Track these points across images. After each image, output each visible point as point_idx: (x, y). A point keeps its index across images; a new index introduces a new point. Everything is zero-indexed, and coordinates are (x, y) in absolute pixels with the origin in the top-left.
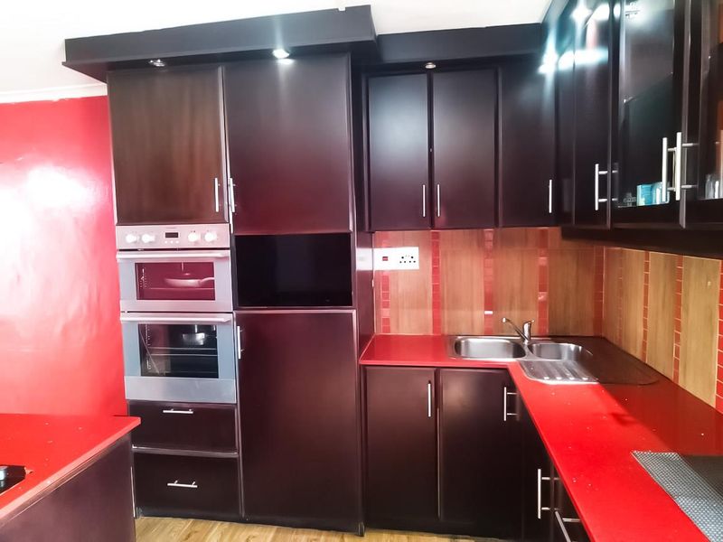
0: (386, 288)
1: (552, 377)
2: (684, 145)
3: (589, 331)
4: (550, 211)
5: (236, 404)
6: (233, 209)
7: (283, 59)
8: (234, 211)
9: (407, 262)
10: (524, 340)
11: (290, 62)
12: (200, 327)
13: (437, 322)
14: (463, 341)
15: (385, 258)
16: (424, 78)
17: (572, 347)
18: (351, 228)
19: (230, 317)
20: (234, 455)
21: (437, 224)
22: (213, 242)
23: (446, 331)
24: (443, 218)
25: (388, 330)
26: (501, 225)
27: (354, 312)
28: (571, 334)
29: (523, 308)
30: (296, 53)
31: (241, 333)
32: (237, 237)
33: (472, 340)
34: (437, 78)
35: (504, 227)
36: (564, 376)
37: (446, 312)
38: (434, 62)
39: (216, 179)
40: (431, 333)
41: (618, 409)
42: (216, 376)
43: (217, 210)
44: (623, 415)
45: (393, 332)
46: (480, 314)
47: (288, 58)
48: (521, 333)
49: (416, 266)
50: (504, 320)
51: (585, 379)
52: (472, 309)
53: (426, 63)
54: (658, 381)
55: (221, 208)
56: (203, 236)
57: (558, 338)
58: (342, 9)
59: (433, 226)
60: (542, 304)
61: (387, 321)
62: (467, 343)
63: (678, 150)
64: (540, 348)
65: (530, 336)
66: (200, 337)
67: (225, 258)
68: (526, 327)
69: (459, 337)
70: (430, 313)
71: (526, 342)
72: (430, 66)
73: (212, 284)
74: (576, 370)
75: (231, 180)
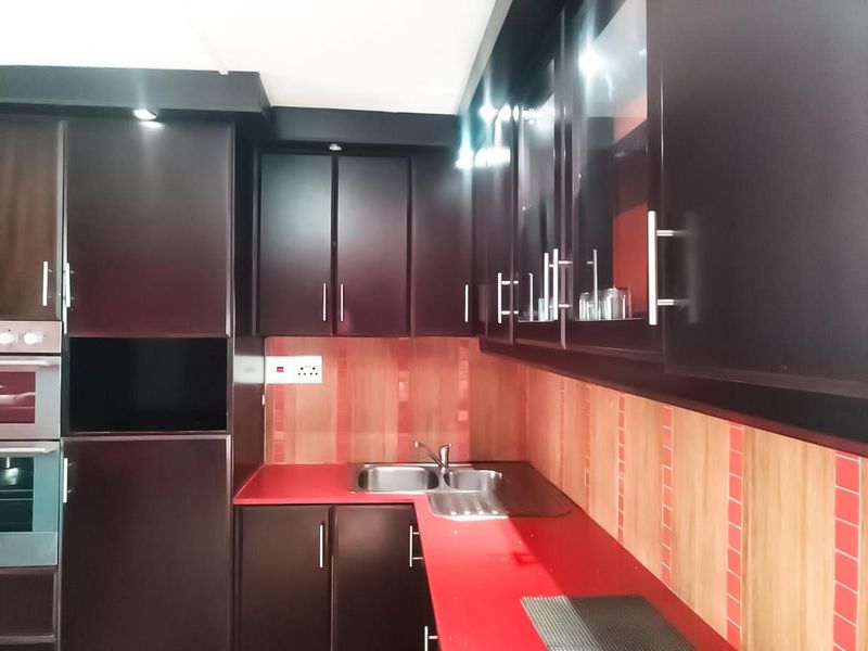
0: (281, 406)
1: (460, 511)
2: (561, 262)
3: (513, 456)
4: (467, 320)
5: (57, 566)
6: (67, 303)
7: (147, 121)
8: (69, 305)
9: (308, 374)
10: (440, 467)
11: (158, 126)
12: (13, 460)
13: (342, 447)
14: (371, 471)
15: (280, 369)
16: (328, 160)
17: (493, 474)
18: (228, 332)
19: (55, 446)
20: (50, 638)
21: (340, 329)
22: (36, 345)
23: (353, 459)
24: (347, 323)
25: (281, 458)
26: (412, 334)
27: (228, 439)
28: (495, 459)
29: (442, 429)
30: (164, 116)
31: (69, 468)
32: (72, 340)
33: (380, 469)
34: (343, 162)
35: (417, 336)
36: (473, 511)
37: (353, 435)
38: (339, 144)
39: (46, 264)
40: (334, 461)
41: (520, 546)
42: (29, 529)
43: (45, 304)
44: (524, 554)
45: (288, 461)
46: (392, 438)
47: (155, 120)
48: (437, 460)
49: (318, 379)
50: (416, 445)
51: (495, 512)
52: (383, 430)
53: (331, 143)
54: (570, 512)
55: (51, 301)
56: (21, 337)
57: (478, 464)
58: (224, 72)
59: (335, 333)
60: (461, 425)
61: (280, 447)
62: (375, 473)
63: (555, 266)
64: (457, 477)
65: (448, 462)
66: (12, 474)
67: (54, 366)
68: (443, 451)
69: (367, 466)
70: (333, 437)
71: (443, 469)
72: (335, 148)
73: (31, 400)
74: (489, 503)
75: (67, 266)
